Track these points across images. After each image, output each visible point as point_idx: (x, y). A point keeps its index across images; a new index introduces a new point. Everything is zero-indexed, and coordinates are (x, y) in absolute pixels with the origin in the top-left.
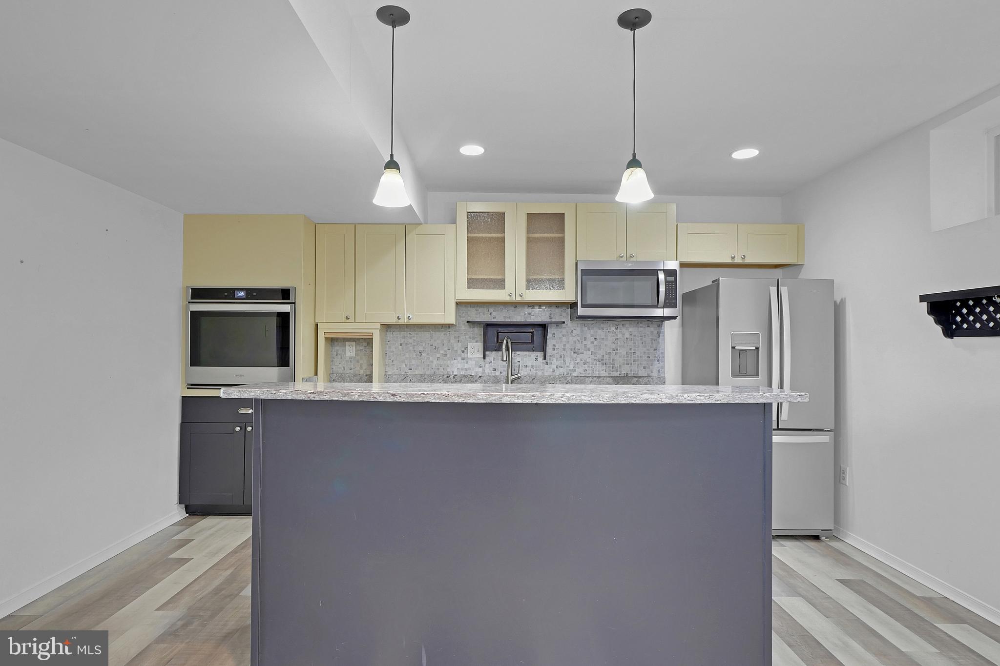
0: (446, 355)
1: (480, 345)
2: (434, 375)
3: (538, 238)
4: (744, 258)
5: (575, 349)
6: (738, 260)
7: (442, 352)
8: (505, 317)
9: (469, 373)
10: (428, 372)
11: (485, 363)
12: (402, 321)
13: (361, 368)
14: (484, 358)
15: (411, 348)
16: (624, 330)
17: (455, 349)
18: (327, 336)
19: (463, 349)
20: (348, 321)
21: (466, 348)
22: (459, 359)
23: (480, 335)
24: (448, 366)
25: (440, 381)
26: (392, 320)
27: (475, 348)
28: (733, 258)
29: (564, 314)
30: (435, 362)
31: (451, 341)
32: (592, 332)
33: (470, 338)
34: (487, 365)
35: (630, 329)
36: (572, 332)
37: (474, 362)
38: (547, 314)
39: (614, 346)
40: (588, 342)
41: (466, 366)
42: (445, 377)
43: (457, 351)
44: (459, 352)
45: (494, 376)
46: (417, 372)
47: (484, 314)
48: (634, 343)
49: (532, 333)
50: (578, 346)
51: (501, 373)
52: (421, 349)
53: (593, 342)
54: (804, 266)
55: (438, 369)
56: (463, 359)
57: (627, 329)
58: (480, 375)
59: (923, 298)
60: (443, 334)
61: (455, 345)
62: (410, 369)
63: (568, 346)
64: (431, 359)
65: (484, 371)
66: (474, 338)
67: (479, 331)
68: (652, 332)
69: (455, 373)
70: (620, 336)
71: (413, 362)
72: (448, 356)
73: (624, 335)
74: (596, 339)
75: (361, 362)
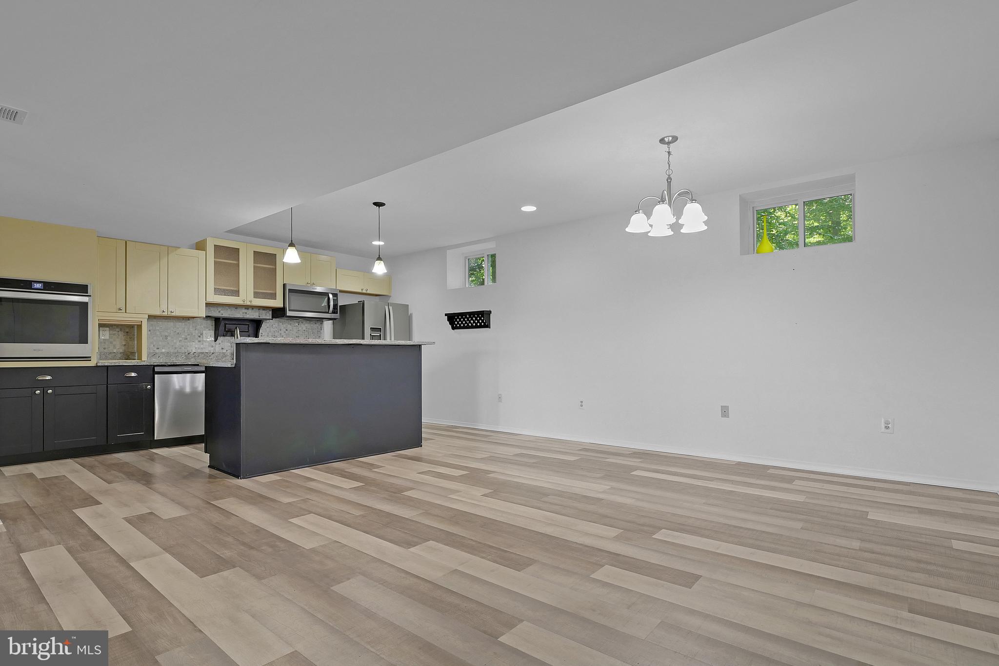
0: (187, 339)
1: (212, 333)
2: (178, 352)
3: (259, 267)
4: (367, 290)
5: (274, 336)
6: (364, 291)
7: (183, 336)
8: (229, 315)
9: (204, 351)
10: (172, 351)
11: (216, 344)
12: (165, 314)
13: (114, 347)
14: (215, 341)
15: (158, 333)
16: (302, 325)
17: (194, 334)
18: (100, 322)
19: (199, 335)
20: (120, 311)
21: (202, 334)
22: (197, 341)
23: (212, 325)
24: (188, 346)
25: (182, 356)
26: (158, 312)
27: (209, 335)
28: (362, 290)
29: (268, 315)
30: (178, 343)
31: (190, 329)
32: (285, 326)
33: (205, 327)
34: (217, 346)
35: (306, 325)
36: (272, 326)
37: (208, 344)
38: (257, 314)
39: (297, 335)
40: (282, 332)
41: (202, 346)
42: (186, 354)
43: (194, 336)
44: (197, 337)
45: (223, 353)
46: (163, 350)
47: (214, 311)
48: (308, 333)
49: (248, 325)
50: (276, 334)
51: (227, 351)
52: (166, 334)
53: (285, 332)
54: (391, 298)
55: (181, 348)
56: (200, 341)
57: (304, 325)
58: (212, 352)
59: (446, 315)
60: (183, 324)
61: (193, 332)
62: (158, 349)
63: (270, 334)
64: (175, 341)
65: (215, 349)
66: (207, 328)
67: (211, 324)
68: (317, 327)
69: (194, 351)
70: (300, 329)
71: (160, 343)
72: (188, 339)
73: (302, 328)
74: (287, 330)
75: (114, 343)
